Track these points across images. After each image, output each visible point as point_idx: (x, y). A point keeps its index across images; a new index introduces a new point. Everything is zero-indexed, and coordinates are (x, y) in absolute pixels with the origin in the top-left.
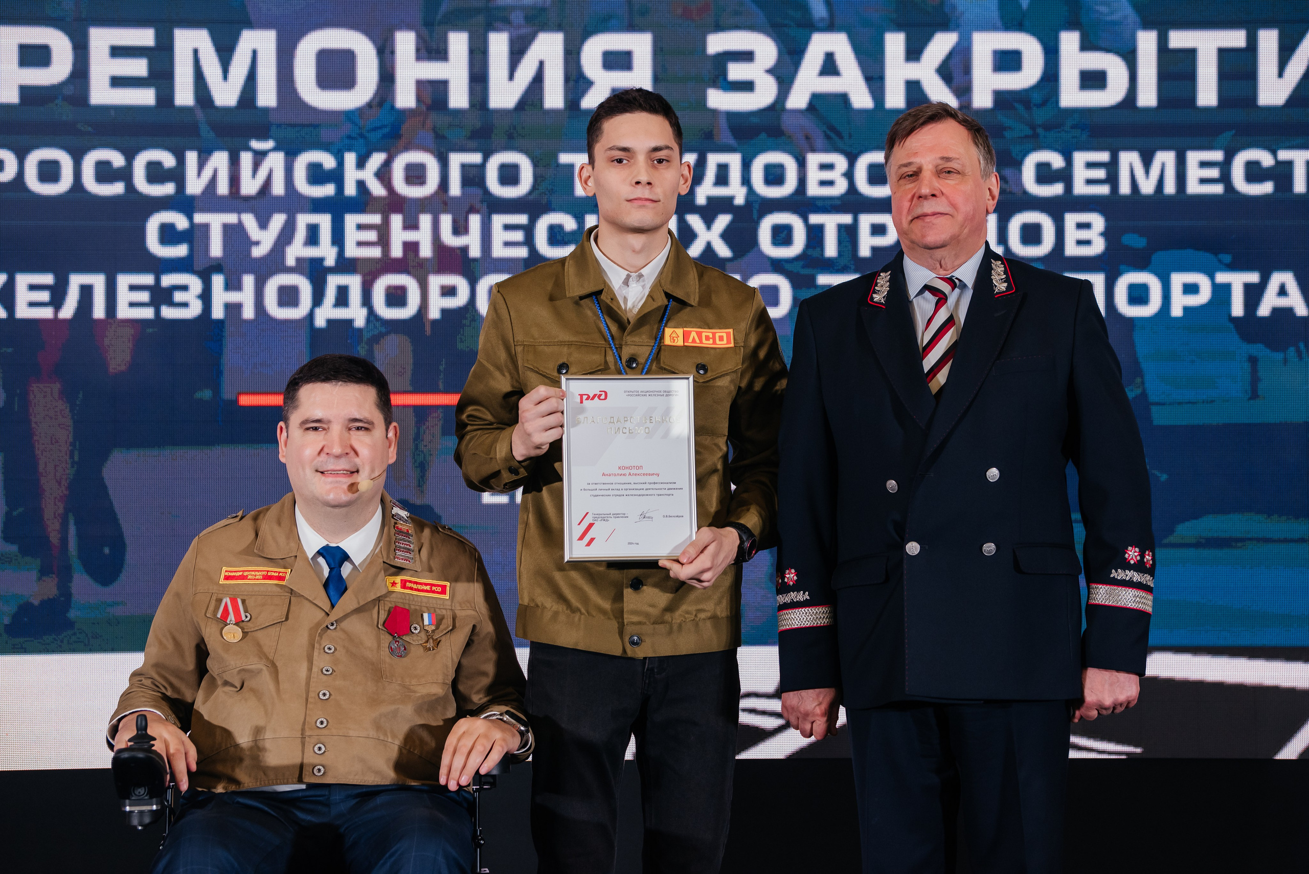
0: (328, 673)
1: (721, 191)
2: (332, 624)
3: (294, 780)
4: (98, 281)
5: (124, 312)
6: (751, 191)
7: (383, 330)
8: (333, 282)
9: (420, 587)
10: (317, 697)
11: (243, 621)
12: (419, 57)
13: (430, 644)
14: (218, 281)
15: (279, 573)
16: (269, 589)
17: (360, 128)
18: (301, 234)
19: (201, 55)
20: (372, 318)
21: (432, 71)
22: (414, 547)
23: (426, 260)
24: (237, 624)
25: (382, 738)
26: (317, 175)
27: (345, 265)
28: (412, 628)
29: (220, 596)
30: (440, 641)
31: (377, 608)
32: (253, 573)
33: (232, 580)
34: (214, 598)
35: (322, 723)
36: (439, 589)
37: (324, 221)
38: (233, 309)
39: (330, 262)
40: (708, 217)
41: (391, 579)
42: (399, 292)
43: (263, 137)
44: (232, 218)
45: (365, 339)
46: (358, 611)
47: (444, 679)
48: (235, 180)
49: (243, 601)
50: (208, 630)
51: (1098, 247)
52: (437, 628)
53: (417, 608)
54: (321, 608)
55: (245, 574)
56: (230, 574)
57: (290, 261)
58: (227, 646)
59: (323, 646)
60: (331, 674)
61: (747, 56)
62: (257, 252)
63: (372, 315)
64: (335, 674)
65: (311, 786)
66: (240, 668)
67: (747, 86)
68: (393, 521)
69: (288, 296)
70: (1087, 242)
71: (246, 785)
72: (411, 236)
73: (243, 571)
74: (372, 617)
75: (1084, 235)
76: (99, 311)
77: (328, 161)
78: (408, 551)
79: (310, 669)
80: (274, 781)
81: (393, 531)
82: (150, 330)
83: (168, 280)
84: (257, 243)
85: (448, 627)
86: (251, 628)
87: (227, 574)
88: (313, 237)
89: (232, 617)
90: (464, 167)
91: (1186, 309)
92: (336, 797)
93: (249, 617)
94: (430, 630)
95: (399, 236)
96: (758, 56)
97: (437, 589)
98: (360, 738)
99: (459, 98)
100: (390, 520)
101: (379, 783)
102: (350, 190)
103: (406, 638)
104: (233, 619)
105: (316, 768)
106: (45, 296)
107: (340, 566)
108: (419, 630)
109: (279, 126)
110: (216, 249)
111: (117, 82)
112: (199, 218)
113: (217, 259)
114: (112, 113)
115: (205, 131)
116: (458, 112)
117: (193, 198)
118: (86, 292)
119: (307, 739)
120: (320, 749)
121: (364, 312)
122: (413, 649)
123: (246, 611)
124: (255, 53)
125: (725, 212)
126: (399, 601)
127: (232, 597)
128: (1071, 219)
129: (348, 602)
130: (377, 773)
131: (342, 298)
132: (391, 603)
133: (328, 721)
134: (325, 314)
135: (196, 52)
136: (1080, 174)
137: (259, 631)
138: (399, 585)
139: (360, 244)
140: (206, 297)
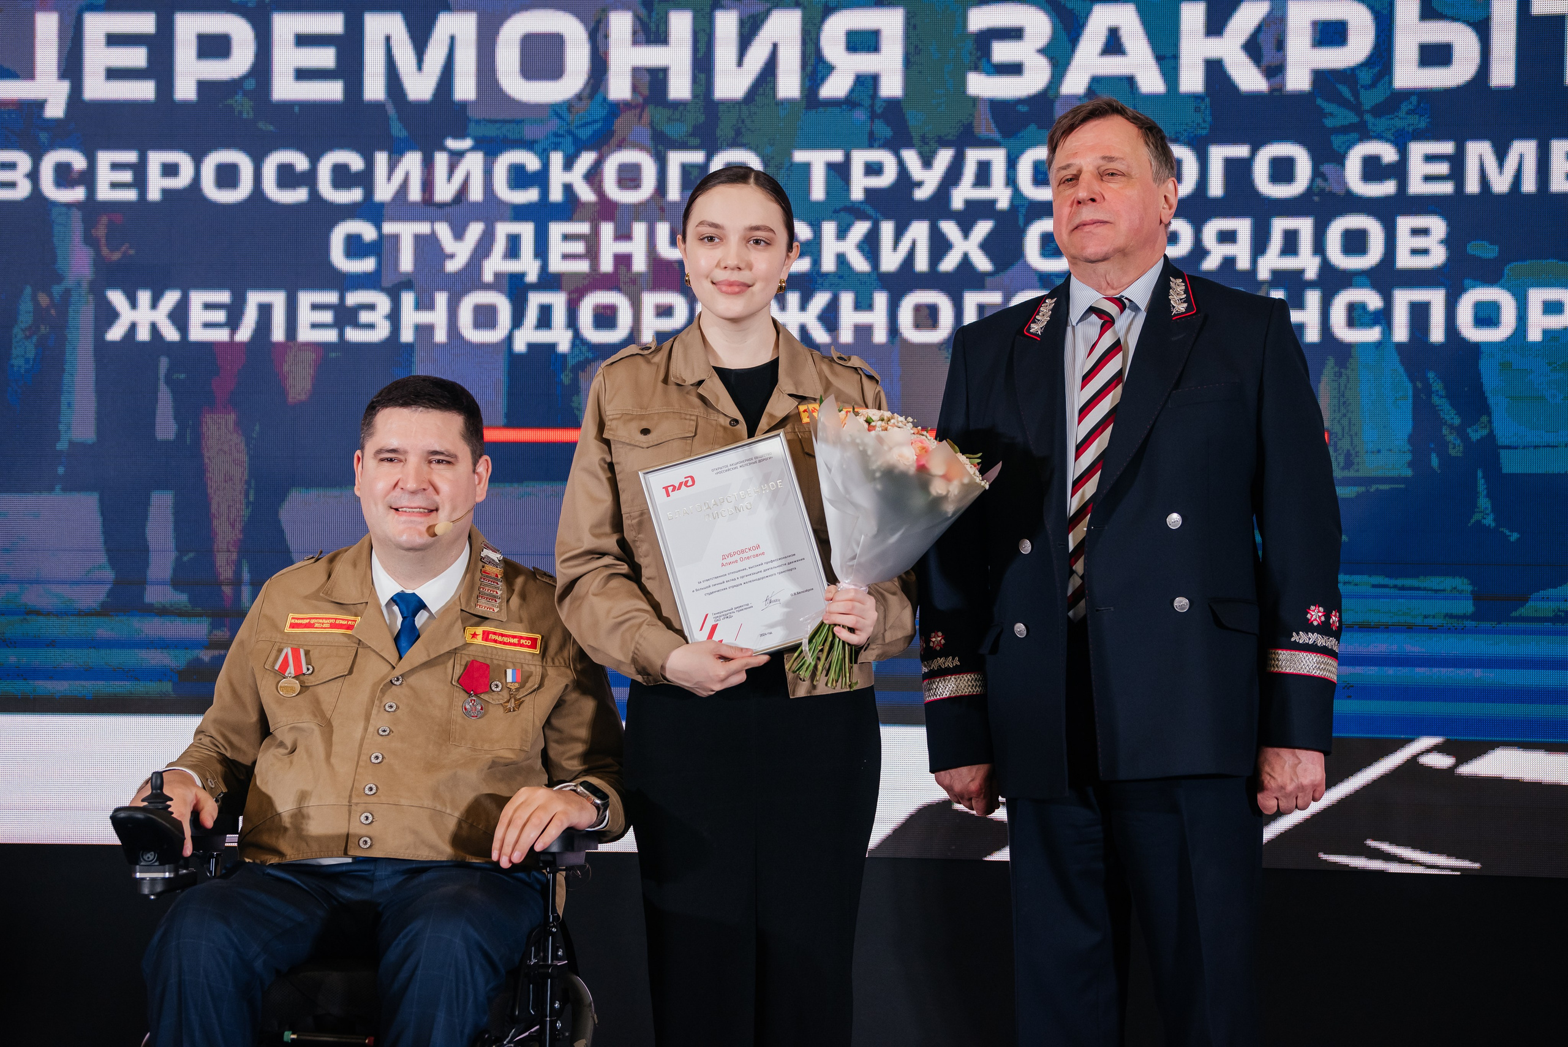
0: (384, 734)
1: (982, 194)
2: (398, 680)
3: (340, 852)
4: (277, 299)
5: (305, 335)
6: (1017, 192)
7: (590, 355)
8: (535, 300)
9: (505, 639)
10: (369, 761)
11: (304, 674)
12: (635, 42)
13: (511, 704)
14: (408, 299)
15: (348, 620)
16: (336, 640)
17: (568, 124)
18: (500, 245)
19: (393, 43)
20: (578, 342)
21: (651, 56)
22: (501, 594)
23: (640, 275)
24: (296, 677)
25: (439, 808)
26: (519, 177)
27: (549, 281)
28: (492, 686)
29: (282, 645)
30: (523, 701)
31: (452, 660)
32: (321, 621)
33: (298, 628)
34: (276, 648)
35: (371, 789)
36: (529, 643)
37: (526, 231)
38: (424, 331)
39: (532, 277)
40: (966, 224)
41: (470, 630)
42: (609, 312)
43: (460, 135)
44: (424, 228)
45: (569, 366)
46: (428, 664)
47: (521, 746)
48: (428, 185)
49: (307, 653)
50: (264, 682)
51: (1438, 256)
52: (522, 686)
53: (501, 663)
54: (388, 661)
55: (312, 621)
56: (297, 621)
57: (488, 277)
58: (281, 701)
59: (384, 704)
60: (388, 734)
61: (1015, 34)
62: (452, 266)
63: (578, 338)
64: (392, 734)
65: (357, 860)
66: (289, 726)
67: (1014, 69)
68: (481, 564)
69: (485, 317)
70: (1425, 252)
71: (288, 857)
72: (623, 247)
73: (310, 618)
74: (445, 673)
75: (1420, 242)
76: (278, 334)
77: (532, 162)
78: (494, 598)
79: (366, 729)
80: (318, 854)
81: (478, 575)
82: (333, 355)
83: (353, 298)
84: (452, 256)
85: (534, 685)
86: (312, 682)
87: (293, 621)
88: (513, 249)
89: (291, 670)
90: (686, 169)
91: (1546, 332)
92: (381, 872)
93: (311, 670)
94: (513, 688)
95: (609, 248)
96: (1028, 33)
97: (526, 642)
98: (413, 808)
99: (680, 88)
100: (476, 564)
101: (434, 859)
102: (556, 195)
103: (484, 696)
104: (293, 672)
105: (363, 839)
106: (220, 316)
107: (414, 615)
108: (500, 688)
109: (478, 122)
110: (406, 263)
111: (303, 74)
112: (389, 228)
113: (407, 274)
114: (297, 109)
115: (397, 130)
116: (678, 105)
117: (382, 205)
118: (265, 310)
119: (354, 807)
120: (367, 818)
121: (569, 335)
122: (491, 708)
123: (308, 663)
124: (452, 39)
125: (985, 217)
126: (480, 654)
127: (296, 647)
128: (1404, 224)
129: (417, 654)
130: (432, 847)
131: (545, 319)
132: (469, 657)
133: (377, 788)
134: (526, 337)
135: (388, 39)
136: (1417, 168)
137: (320, 686)
138: (480, 637)
139: (566, 257)
140: (394, 317)
